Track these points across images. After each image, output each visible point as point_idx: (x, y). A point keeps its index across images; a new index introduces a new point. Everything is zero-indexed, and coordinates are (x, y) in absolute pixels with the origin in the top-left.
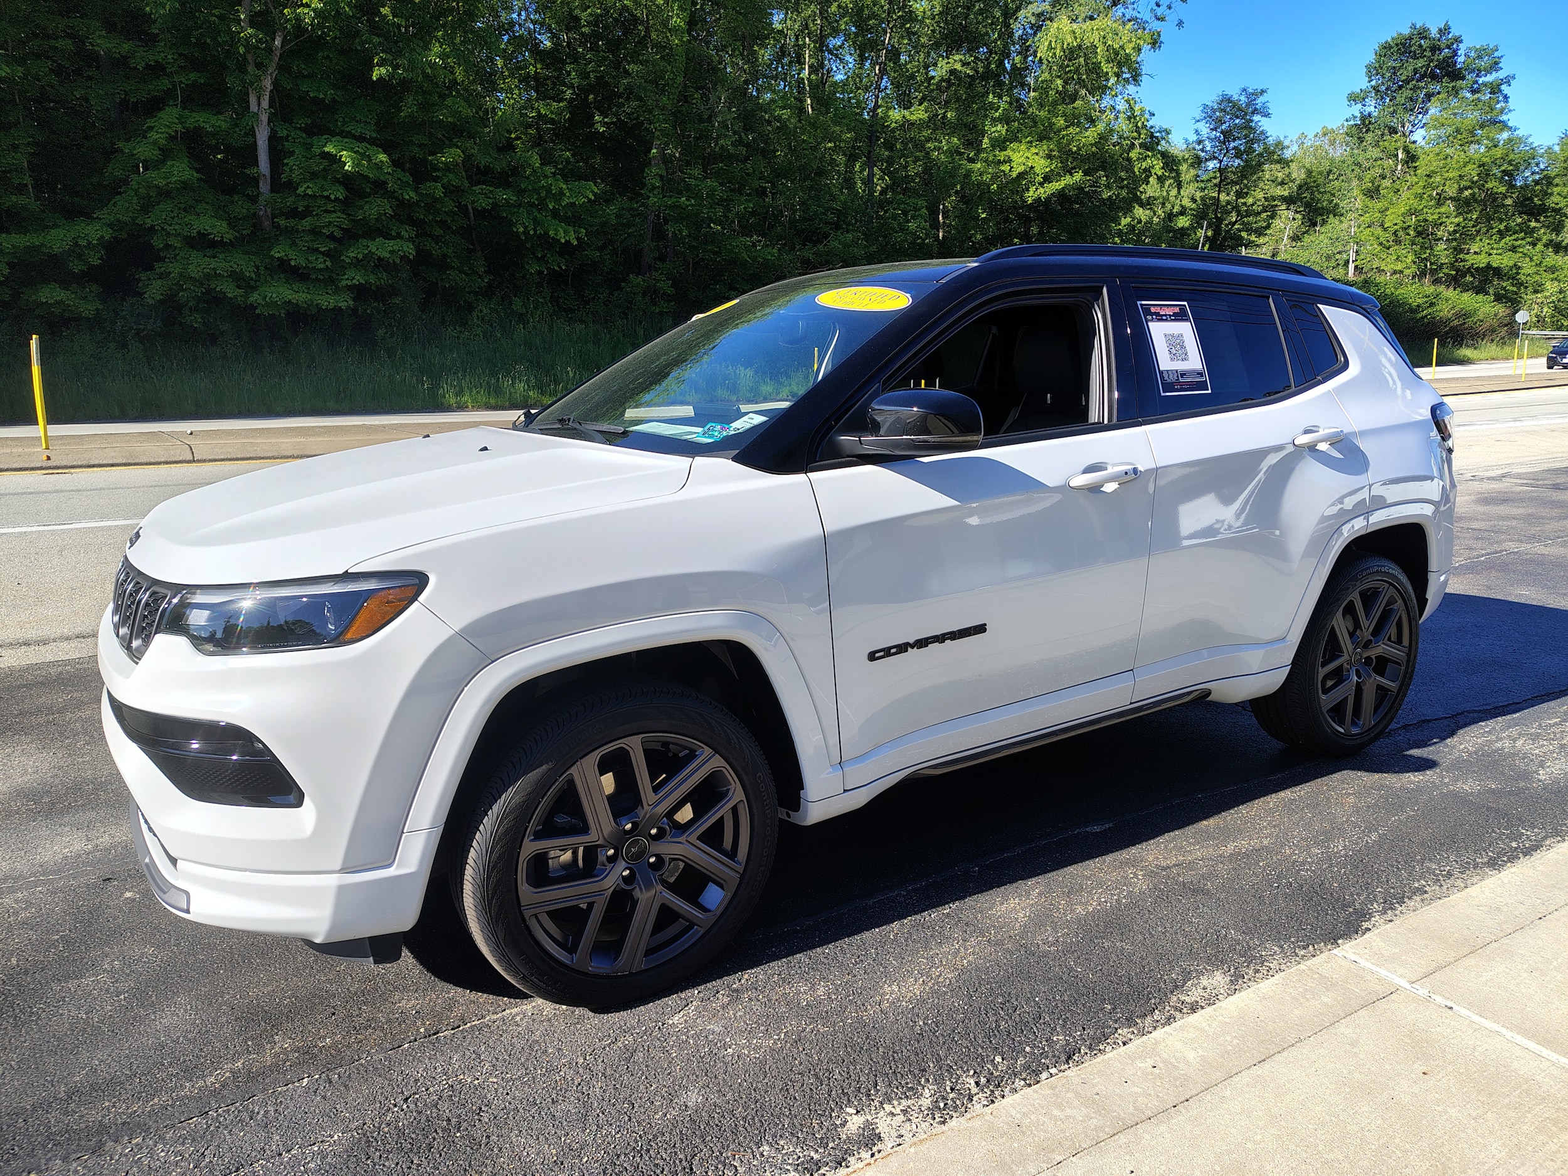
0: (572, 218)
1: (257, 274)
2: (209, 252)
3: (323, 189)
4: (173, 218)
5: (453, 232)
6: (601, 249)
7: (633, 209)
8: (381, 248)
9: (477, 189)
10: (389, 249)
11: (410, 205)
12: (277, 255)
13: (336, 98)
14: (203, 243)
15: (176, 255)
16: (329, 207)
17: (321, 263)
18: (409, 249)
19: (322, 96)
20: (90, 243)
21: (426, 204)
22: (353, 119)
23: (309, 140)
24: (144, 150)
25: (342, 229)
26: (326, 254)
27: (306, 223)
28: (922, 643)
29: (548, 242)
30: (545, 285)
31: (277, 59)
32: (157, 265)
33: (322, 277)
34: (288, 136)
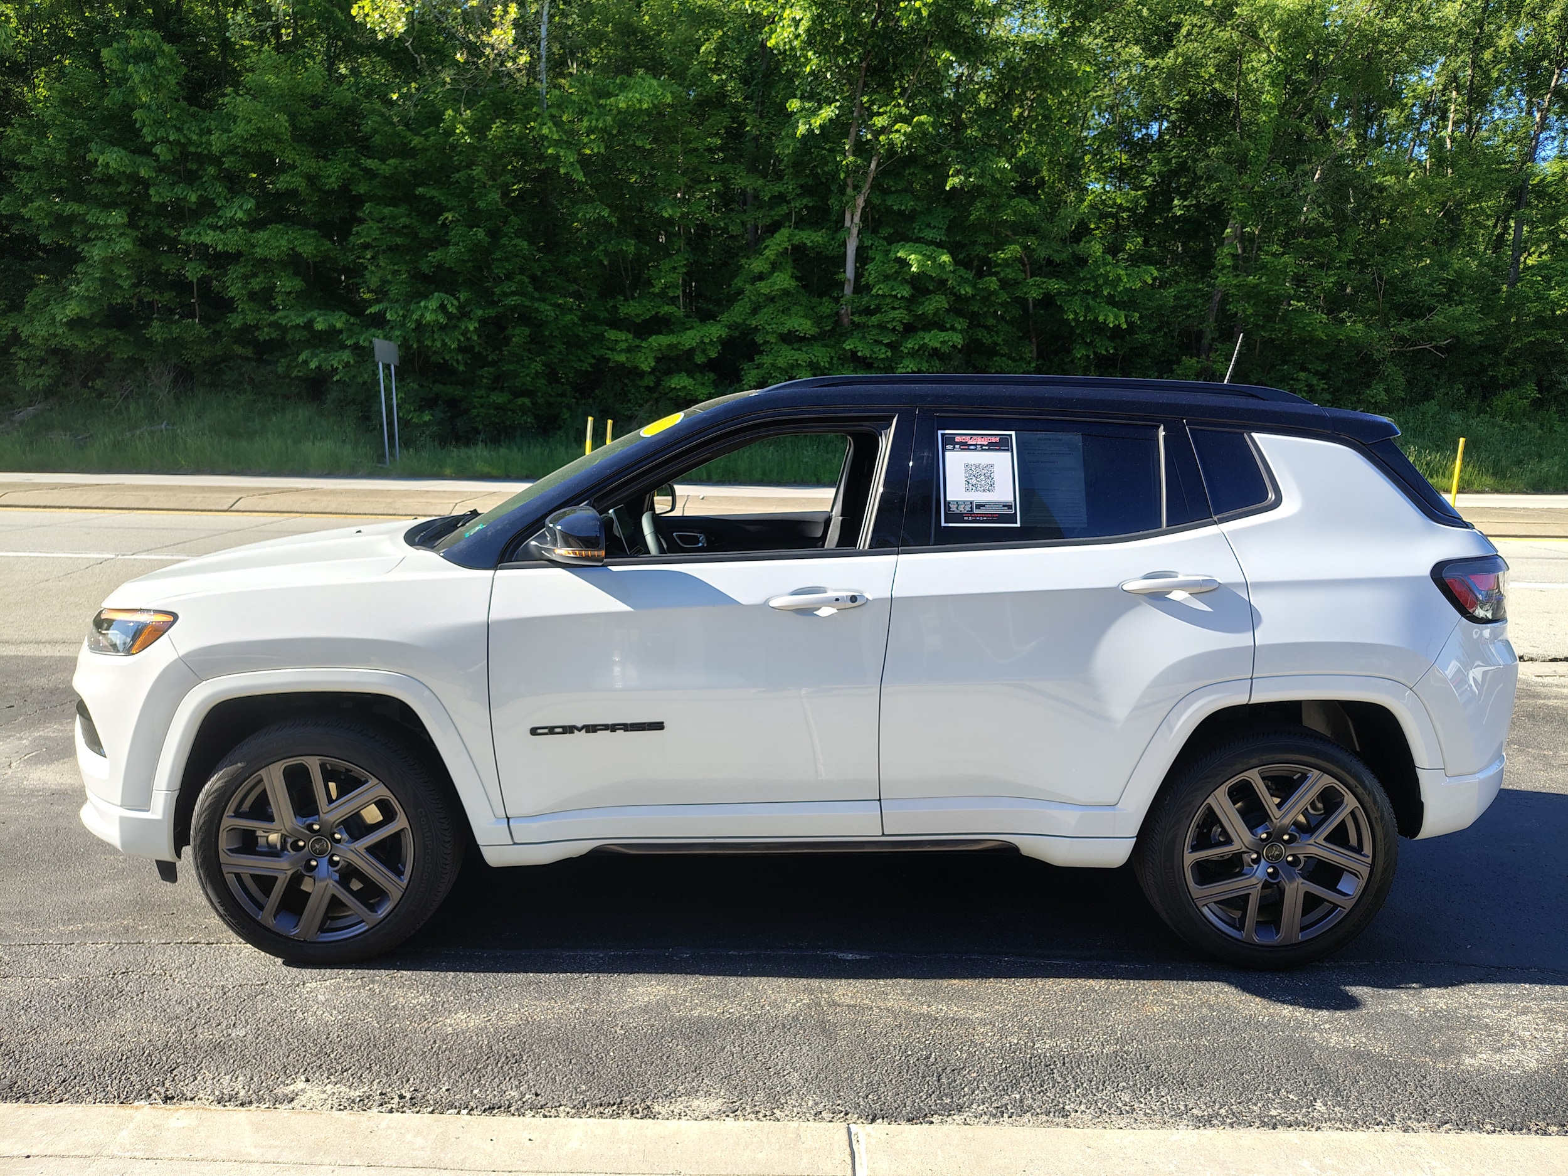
0: (1127, 302)
1: (831, 363)
2: (796, 346)
3: (892, 289)
4: (772, 319)
5: (1007, 322)
6: (1153, 332)
7: (1198, 290)
8: (933, 339)
9: (1030, 281)
10: (942, 339)
11: (967, 299)
12: (848, 348)
13: (917, 208)
14: (791, 339)
15: (772, 349)
16: (896, 305)
17: (883, 353)
18: (957, 339)
19: (903, 208)
20: (711, 340)
21: (982, 298)
22: (928, 225)
23: (889, 248)
24: (758, 265)
25: (903, 324)
26: (888, 345)
27: (874, 320)
28: (591, 729)
29: (1099, 328)
30: (1093, 369)
31: (870, 180)
32: (756, 357)
33: (882, 366)
34: (872, 244)
